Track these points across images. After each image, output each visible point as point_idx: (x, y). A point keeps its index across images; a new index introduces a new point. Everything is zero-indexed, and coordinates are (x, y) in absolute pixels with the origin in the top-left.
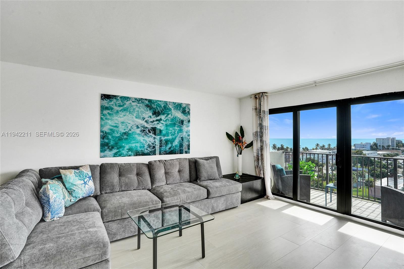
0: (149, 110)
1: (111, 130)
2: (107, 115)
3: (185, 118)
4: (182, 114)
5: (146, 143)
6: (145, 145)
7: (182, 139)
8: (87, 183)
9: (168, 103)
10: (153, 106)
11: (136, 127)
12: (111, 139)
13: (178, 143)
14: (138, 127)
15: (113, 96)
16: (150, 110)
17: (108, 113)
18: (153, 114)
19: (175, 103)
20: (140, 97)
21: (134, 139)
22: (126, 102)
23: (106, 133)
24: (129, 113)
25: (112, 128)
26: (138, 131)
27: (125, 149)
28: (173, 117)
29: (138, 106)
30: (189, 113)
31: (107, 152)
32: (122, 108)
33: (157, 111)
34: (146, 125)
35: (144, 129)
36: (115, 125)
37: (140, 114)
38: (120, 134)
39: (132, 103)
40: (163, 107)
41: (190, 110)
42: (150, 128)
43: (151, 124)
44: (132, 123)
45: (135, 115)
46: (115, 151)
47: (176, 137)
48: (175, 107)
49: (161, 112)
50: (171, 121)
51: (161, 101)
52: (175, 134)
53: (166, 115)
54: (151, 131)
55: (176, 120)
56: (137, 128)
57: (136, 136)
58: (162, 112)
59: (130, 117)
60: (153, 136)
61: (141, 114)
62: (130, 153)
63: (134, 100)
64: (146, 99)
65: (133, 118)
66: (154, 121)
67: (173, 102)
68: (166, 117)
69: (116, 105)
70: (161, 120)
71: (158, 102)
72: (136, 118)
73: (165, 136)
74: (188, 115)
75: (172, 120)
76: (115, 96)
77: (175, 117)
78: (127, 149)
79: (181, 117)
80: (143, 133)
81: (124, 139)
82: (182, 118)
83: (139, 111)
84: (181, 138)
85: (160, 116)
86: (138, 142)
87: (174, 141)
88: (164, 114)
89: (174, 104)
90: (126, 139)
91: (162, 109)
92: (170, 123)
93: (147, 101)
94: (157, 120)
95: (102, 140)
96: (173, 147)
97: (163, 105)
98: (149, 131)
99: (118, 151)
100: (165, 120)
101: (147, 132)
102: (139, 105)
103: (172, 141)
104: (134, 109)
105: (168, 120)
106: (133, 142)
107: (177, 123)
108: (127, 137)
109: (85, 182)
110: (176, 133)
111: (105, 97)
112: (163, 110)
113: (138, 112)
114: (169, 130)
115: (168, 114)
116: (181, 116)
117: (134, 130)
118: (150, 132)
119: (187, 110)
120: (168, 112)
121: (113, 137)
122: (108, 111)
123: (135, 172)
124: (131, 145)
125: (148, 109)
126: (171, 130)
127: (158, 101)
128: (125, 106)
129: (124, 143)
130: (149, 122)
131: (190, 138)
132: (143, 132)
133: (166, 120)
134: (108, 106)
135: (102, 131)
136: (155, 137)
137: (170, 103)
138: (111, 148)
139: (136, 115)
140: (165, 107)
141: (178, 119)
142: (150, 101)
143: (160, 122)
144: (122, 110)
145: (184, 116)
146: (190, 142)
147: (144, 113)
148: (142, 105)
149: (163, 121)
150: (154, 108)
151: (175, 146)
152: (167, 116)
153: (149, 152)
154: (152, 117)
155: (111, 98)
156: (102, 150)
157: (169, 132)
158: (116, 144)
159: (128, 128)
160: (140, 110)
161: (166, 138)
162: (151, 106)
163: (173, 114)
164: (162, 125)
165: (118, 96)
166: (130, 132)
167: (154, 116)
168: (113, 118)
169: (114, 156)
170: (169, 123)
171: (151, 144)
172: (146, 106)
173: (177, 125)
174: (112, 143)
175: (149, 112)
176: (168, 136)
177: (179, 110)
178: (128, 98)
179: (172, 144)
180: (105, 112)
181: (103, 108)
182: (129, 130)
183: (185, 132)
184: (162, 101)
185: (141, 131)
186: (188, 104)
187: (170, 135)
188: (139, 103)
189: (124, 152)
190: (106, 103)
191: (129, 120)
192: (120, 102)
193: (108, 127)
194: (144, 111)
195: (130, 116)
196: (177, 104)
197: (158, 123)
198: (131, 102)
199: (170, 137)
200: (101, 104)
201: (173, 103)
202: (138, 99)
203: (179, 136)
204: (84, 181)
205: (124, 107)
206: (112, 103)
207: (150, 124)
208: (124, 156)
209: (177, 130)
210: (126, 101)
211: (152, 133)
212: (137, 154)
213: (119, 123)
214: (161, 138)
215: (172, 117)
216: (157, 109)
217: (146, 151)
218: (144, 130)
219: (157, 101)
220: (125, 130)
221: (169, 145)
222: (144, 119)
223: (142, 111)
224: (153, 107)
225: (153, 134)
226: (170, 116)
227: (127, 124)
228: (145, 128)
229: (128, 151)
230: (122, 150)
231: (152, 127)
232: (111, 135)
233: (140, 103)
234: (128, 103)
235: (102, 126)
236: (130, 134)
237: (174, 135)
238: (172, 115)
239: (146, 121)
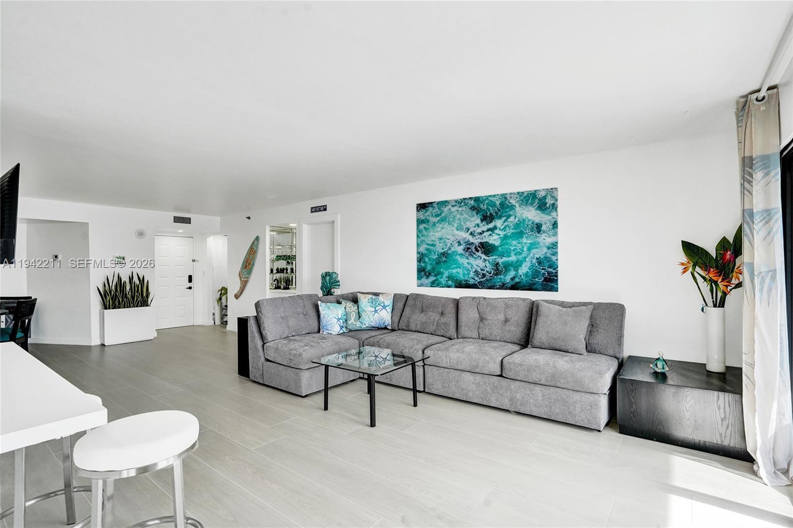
0: (475, 215)
1: (428, 250)
2: (424, 230)
3: (546, 218)
4: (538, 212)
5: (472, 268)
6: (470, 271)
7: (537, 262)
8: (378, 311)
9: (508, 196)
10: (482, 206)
11: (457, 244)
12: (427, 263)
13: (530, 270)
14: (459, 243)
15: (429, 203)
16: (477, 213)
17: (424, 228)
18: (482, 221)
19: (523, 193)
20: (462, 197)
21: (456, 262)
22: (444, 209)
23: (422, 253)
24: (447, 223)
25: (429, 247)
26: (460, 249)
27: (444, 276)
28: (519, 221)
29: (460, 211)
30: (554, 207)
31: (424, 280)
32: (439, 218)
33: (489, 213)
34: (472, 240)
35: (468, 246)
36: (431, 243)
37: (462, 223)
38: (438, 255)
39: (451, 208)
40: (500, 204)
41: (556, 200)
42: (477, 244)
43: (479, 236)
44: (452, 239)
45: (455, 225)
46: (432, 279)
47: (525, 258)
48: (522, 200)
49: (495, 214)
50: (515, 229)
51: (495, 195)
52: (524, 251)
53: (504, 219)
54: (479, 248)
55: (526, 226)
56: (459, 245)
57: (458, 257)
58: (497, 215)
59: (450, 230)
60: (483, 256)
61: (465, 223)
62: (450, 282)
63: (453, 204)
64: (470, 198)
65: (453, 230)
66: (483, 232)
67: (519, 191)
68: (504, 222)
69: (432, 215)
70: (495, 228)
71: (490, 198)
72: (458, 230)
73: (503, 256)
74: (553, 212)
75: (517, 225)
76: (432, 203)
77: (524, 220)
78: (446, 277)
79: (534, 219)
80: (468, 253)
81: (443, 262)
82: (537, 220)
83: (460, 218)
84: (537, 259)
85: (493, 221)
86: (460, 268)
87: (521, 265)
88: (500, 217)
89: (520, 196)
90: (445, 262)
91: (497, 208)
92: (512, 233)
93: (473, 201)
94: (488, 230)
95: (419, 264)
96: (519, 276)
97: (499, 202)
98: (476, 248)
99: (435, 278)
100: (502, 228)
101: (474, 250)
102: (460, 209)
103: (517, 265)
104: (454, 216)
105: (509, 227)
106: (454, 266)
107: (527, 231)
108: (446, 260)
109: (376, 310)
110: (525, 249)
111: (422, 207)
112: (499, 210)
113: (460, 221)
114: (511, 244)
115: (509, 216)
116: (535, 217)
117: (454, 248)
118: (478, 251)
119: (549, 201)
120: (508, 211)
121: (430, 259)
122: (424, 225)
123: (440, 310)
124: (451, 271)
125: (474, 213)
126: (516, 246)
127: (490, 196)
128: (443, 215)
129: (442, 268)
130: (475, 234)
131: (557, 260)
132: (467, 251)
133: (505, 227)
134: (424, 218)
135: (418, 253)
136: (486, 258)
137: (512, 196)
138: (428, 275)
139: (457, 226)
140: (502, 204)
141: (530, 223)
142: (477, 199)
143: (493, 232)
144: (438, 221)
145: (543, 215)
146: (557, 267)
147: (468, 220)
148: (466, 208)
149: (500, 229)
150: (484, 209)
151: (523, 275)
152: (506, 220)
153: (476, 283)
154: (481, 225)
155: (426, 207)
156: (419, 278)
157: (511, 250)
158: (434, 269)
159: (446, 245)
160: (462, 217)
161: (505, 259)
162: (479, 207)
163: (518, 215)
164: (498, 237)
165: (435, 202)
166: (450, 252)
167: (484, 223)
168: (430, 234)
169: (431, 286)
170: (509, 232)
171: (480, 271)
172: (471, 209)
173: (527, 235)
174: (429, 268)
175: (475, 218)
176: (509, 256)
177: (532, 204)
178: (446, 201)
179: (517, 270)
180: (422, 227)
181: (420, 222)
182: (448, 248)
183: (546, 247)
184: (498, 195)
185: (464, 250)
186: (552, 189)
187: (513, 254)
188: (460, 207)
189: (443, 280)
190: (422, 215)
191: (448, 234)
192: (437, 210)
193: (425, 246)
194: (468, 217)
195: (449, 228)
196: (526, 194)
197: (490, 235)
198: (450, 206)
199: (513, 258)
200: (417, 217)
201: (518, 193)
202: (459, 200)
203: (531, 255)
204: (375, 308)
205: (441, 216)
206: (428, 213)
207: (477, 237)
208: (443, 287)
209: (527, 243)
210: (444, 206)
211: (480, 252)
212: (460, 285)
213: (436, 240)
214: (497, 260)
215: (517, 219)
216: (489, 210)
217: (472, 282)
218: (469, 248)
219: (487, 197)
220: (443, 249)
221: (512, 273)
222: (469, 230)
223: (465, 217)
224: (481, 209)
225: (482, 253)
226: (512, 219)
227: (446, 240)
228: (469, 244)
229: (447, 279)
230: (441, 278)
231: (481, 242)
232: (428, 257)
233: (463, 206)
234: (446, 210)
235: (418, 245)
236: (450, 254)
237: (520, 254)
238: (516, 217)
239: (471, 234)
